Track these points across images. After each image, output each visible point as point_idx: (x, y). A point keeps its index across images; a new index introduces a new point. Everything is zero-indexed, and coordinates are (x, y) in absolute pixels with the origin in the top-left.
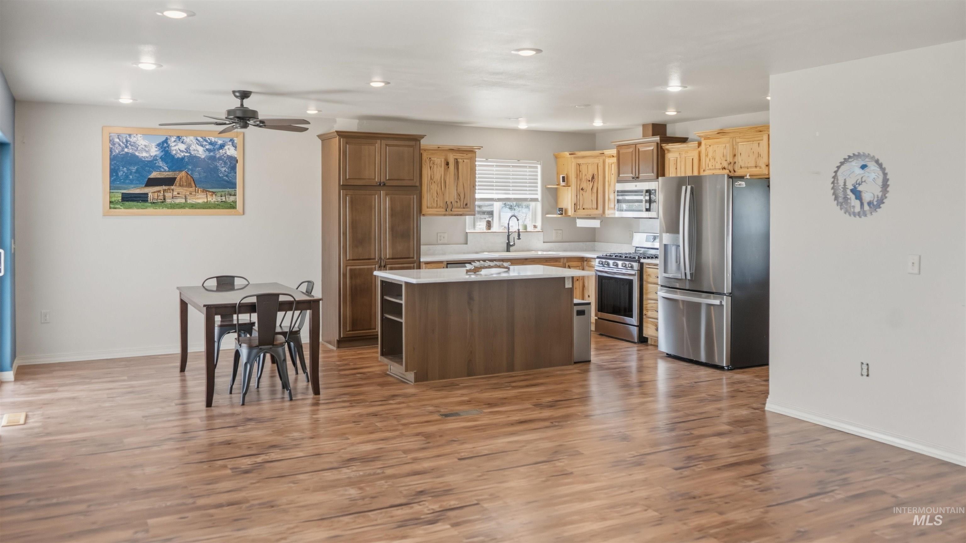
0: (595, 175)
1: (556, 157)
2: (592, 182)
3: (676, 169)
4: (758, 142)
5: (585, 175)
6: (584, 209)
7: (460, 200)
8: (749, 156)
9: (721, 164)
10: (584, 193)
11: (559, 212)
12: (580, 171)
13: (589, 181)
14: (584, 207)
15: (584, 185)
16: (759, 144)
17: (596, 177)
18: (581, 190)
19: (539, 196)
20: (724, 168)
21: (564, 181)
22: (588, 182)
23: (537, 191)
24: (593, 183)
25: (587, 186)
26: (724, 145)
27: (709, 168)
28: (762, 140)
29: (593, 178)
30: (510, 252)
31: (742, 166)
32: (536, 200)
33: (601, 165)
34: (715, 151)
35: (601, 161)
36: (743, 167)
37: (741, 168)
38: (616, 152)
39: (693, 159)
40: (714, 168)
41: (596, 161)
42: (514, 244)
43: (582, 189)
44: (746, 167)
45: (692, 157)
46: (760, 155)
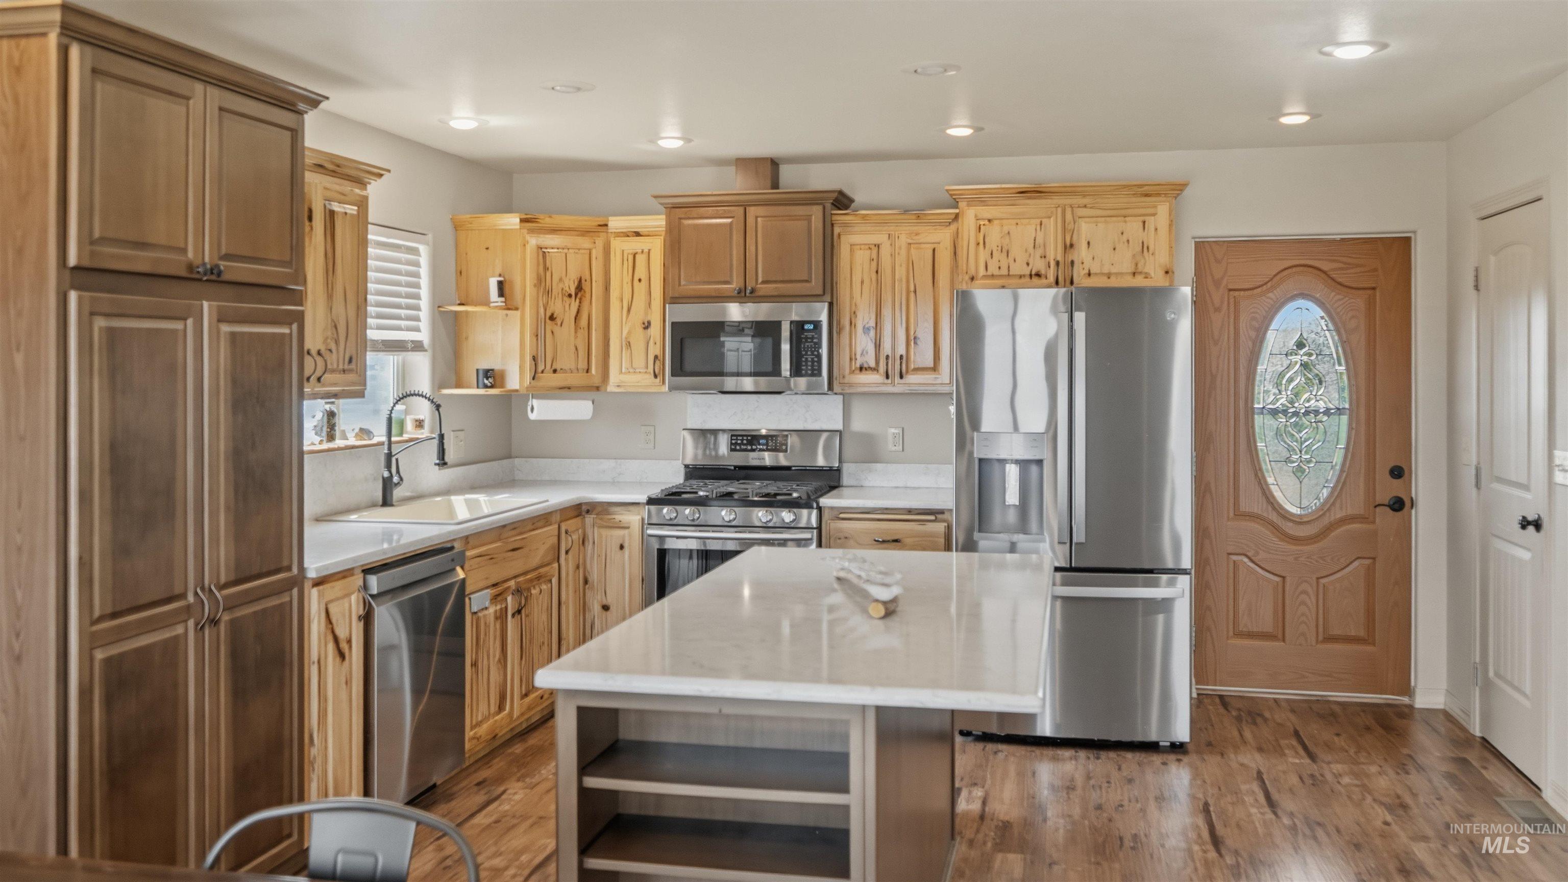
0: (583, 281)
1: (457, 226)
2: (578, 300)
3: (877, 272)
4: (1142, 218)
5: (561, 280)
6: (555, 371)
7: (337, 342)
8: (1114, 249)
9: (1028, 264)
10: (557, 329)
11: (486, 381)
12: (546, 269)
13: (570, 296)
14: (557, 366)
15: (557, 306)
16: (1144, 222)
17: (587, 286)
18: (548, 320)
19: (424, 336)
20: (1038, 275)
21: (501, 293)
22: (566, 299)
23: (417, 319)
24: (580, 302)
25: (566, 310)
26: (1038, 221)
27: (989, 273)
28: (1154, 215)
29: (579, 288)
30: (392, 505)
31: (1092, 272)
32: (418, 346)
33: (597, 253)
34: (1009, 233)
35: (600, 242)
36: (1096, 274)
37: (1089, 275)
38: (664, 223)
39: (934, 250)
40: (1004, 272)
41: (585, 243)
42: (401, 479)
43: (552, 318)
44: (1103, 274)
45: (933, 246)
46: (1148, 248)
